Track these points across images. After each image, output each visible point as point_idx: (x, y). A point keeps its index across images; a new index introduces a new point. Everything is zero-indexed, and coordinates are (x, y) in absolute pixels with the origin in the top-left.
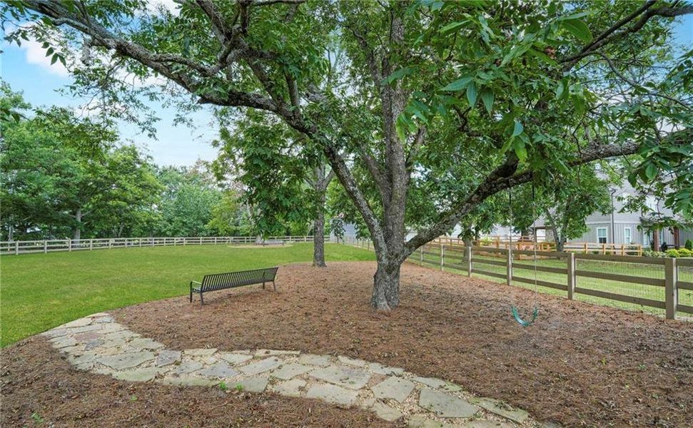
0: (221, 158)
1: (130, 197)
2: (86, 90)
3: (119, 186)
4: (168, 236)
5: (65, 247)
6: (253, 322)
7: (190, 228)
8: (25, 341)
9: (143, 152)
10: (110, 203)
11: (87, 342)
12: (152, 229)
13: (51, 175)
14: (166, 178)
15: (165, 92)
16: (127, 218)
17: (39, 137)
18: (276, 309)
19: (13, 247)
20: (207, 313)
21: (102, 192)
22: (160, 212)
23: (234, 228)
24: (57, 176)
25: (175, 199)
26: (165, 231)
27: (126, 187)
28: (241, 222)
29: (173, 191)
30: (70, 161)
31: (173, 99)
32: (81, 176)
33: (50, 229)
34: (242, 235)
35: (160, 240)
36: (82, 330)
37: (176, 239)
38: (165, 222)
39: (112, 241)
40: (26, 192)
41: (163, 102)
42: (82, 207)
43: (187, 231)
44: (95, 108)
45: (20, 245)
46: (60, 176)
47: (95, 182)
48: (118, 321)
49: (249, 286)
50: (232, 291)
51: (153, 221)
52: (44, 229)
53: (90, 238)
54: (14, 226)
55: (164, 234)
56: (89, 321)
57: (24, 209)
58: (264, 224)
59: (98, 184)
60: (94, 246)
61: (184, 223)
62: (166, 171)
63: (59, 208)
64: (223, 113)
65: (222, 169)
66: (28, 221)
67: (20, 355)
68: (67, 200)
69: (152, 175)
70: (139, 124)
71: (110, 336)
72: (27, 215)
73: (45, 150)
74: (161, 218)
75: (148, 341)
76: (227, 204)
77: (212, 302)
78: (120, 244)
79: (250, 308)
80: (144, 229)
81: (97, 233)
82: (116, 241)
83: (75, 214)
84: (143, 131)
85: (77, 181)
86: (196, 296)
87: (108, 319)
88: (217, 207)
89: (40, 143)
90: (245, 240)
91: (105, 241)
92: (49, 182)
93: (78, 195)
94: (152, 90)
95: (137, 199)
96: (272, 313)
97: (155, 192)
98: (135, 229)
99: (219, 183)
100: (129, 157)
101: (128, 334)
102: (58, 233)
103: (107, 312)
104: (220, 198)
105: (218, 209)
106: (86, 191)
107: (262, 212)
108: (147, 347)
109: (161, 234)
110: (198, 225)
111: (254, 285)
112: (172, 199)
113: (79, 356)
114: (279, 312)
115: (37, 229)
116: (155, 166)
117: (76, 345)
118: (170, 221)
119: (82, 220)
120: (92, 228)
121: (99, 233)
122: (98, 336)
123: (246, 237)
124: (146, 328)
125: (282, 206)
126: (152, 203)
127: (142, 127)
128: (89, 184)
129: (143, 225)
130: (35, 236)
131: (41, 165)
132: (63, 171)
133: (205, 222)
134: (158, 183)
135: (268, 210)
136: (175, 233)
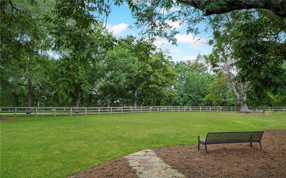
0: (215, 52)
1: (160, 81)
2: (143, 23)
3: (155, 76)
4: (180, 105)
5: (130, 111)
6: (245, 172)
7: (193, 100)
8: (118, 159)
9: (166, 55)
10: (150, 86)
11: (144, 165)
12: (171, 101)
13: (124, 73)
14: (179, 69)
15: (181, 14)
16: (158, 95)
17: (119, 53)
18: (264, 165)
19: (109, 110)
20: (210, 159)
21: (146, 80)
22: (176, 90)
23: (223, 100)
24: (127, 73)
25: (184, 82)
26: (179, 102)
27: (158, 76)
28: (228, 96)
29: (183, 77)
30: (132, 64)
31: (185, 18)
32: (137, 72)
33: (123, 101)
34: (229, 106)
35: (176, 108)
36: (141, 158)
37: (185, 108)
38: (179, 97)
39: (151, 108)
40: (114, 82)
41: (179, 21)
42: (138, 89)
43: (192, 102)
44: (145, 33)
45: (112, 109)
46: (128, 73)
47: (143, 75)
48: (158, 155)
49: (239, 144)
50: (226, 146)
51: (172, 96)
52: (121, 101)
53: (141, 106)
54: (110, 100)
55: (178, 104)
56: (144, 153)
57: (114, 91)
58: (255, 97)
59: (145, 76)
60: (143, 110)
61: (190, 97)
62: (179, 64)
63: (128, 89)
64: (216, 20)
65: (215, 59)
66: (115, 97)
67: (117, 167)
68: (131, 86)
69: (171, 68)
70: (167, 38)
71: (155, 164)
72: (115, 94)
73: (122, 60)
74: (177, 94)
75: (175, 172)
76: (218, 84)
77: (213, 152)
78: (155, 110)
79: (242, 160)
80: (167, 100)
81: (143, 103)
82: (153, 108)
83: (134, 92)
84: (169, 42)
85: (135, 75)
86: (202, 146)
87: (153, 154)
88: (211, 86)
89: (120, 56)
90: (232, 109)
91: (147, 108)
92: (123, 77)
93: (135, 82)
94: (173, 15)
95: (164, 83)
96: (261, 168)
97: (173, 78)
98: (163, 101)
99: (214, 69)
100: (159, 59)
101: (165, 165)
102: (127, 103)
103: (152, 150)
104: (212, 80)
105: (212, 87)
106: (139, 80)
107: (252, 88)
108: (175, 176)
109: (176, 104)
110: (199, 98)
111: (242, 143)
112: (183, 82)
113: (141, 173)
114: (267, 168)
115: (118, 101)
116: (172, 62)
117: (139, 166)
118: (182, 96)
119: (137, 96)
120: (142, 101)
121: (145, 103)
122: (149, 163)
123: (232, 107)
124: (174, 163)
125: (271, 82)
126: (172, 85)
127: (169, 39)
128: (140, 76)
129: (167, 98)
130: (118, 105)
131: (120, 68)
132: (129, 70)
133: (203, 96)
134: (174, 73)
135: (259, 87)
136: (185, 103)
